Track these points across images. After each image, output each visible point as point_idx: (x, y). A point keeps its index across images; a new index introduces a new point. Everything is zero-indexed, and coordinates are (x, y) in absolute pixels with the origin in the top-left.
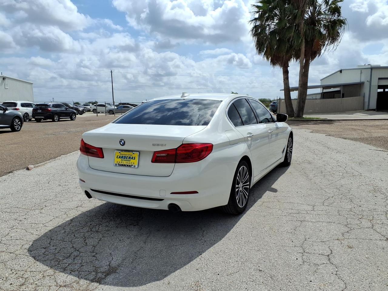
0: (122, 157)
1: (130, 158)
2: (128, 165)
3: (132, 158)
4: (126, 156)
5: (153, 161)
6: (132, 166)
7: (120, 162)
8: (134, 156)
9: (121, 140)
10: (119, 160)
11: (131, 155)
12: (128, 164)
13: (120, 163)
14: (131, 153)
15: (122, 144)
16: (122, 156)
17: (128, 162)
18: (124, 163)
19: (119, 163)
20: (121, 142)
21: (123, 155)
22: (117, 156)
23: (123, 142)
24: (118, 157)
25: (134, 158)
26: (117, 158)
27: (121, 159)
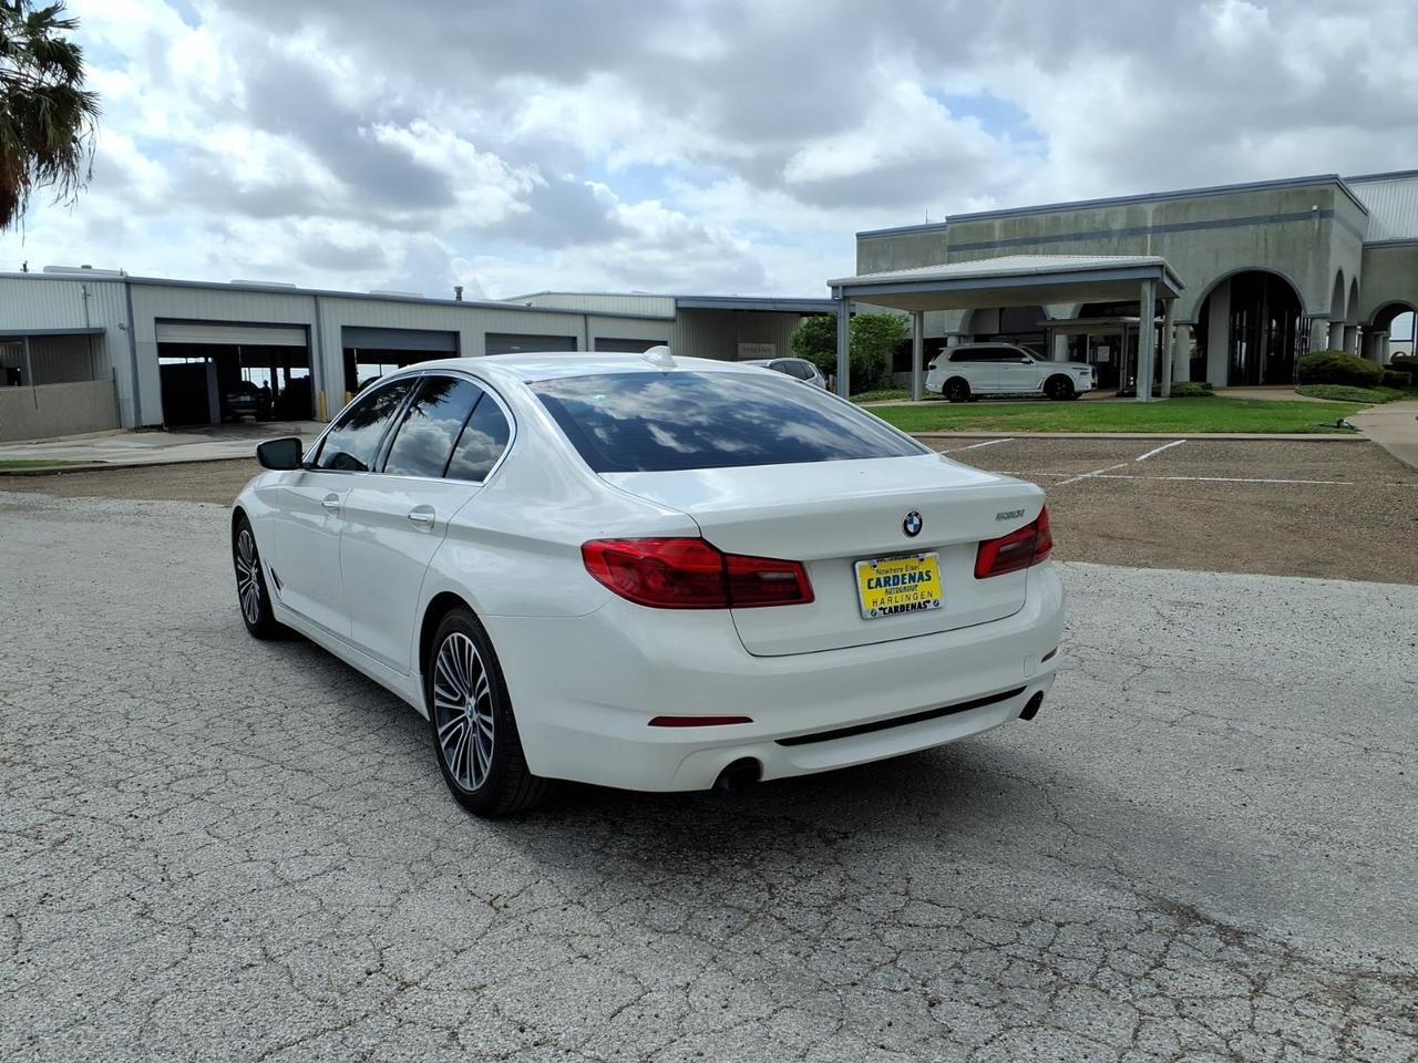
0: (887, 582)
1: (912, 578)
2: (913, 606)
3: (921, 578)
4: (900, 574)
5: (978, 575)
6: (930, 606)
7: (886, 601)
8: (923, 568)
9: (910, 515)
10: (880, 593)
11: (915, 568)
12: (912, 601)
13: (887, 605)
14: (913, 561)
15: (911, 528)
16: (885, 578)
17: (912, 593)
18: (901, 599)
19: (882, 606)
20: (911, 522)
21: (887, 572)
22: (869, 581)
23: (916, 521)
24: (873, 584)
25: (925, 577)
26: (870, 588)
27: (884, 589)
